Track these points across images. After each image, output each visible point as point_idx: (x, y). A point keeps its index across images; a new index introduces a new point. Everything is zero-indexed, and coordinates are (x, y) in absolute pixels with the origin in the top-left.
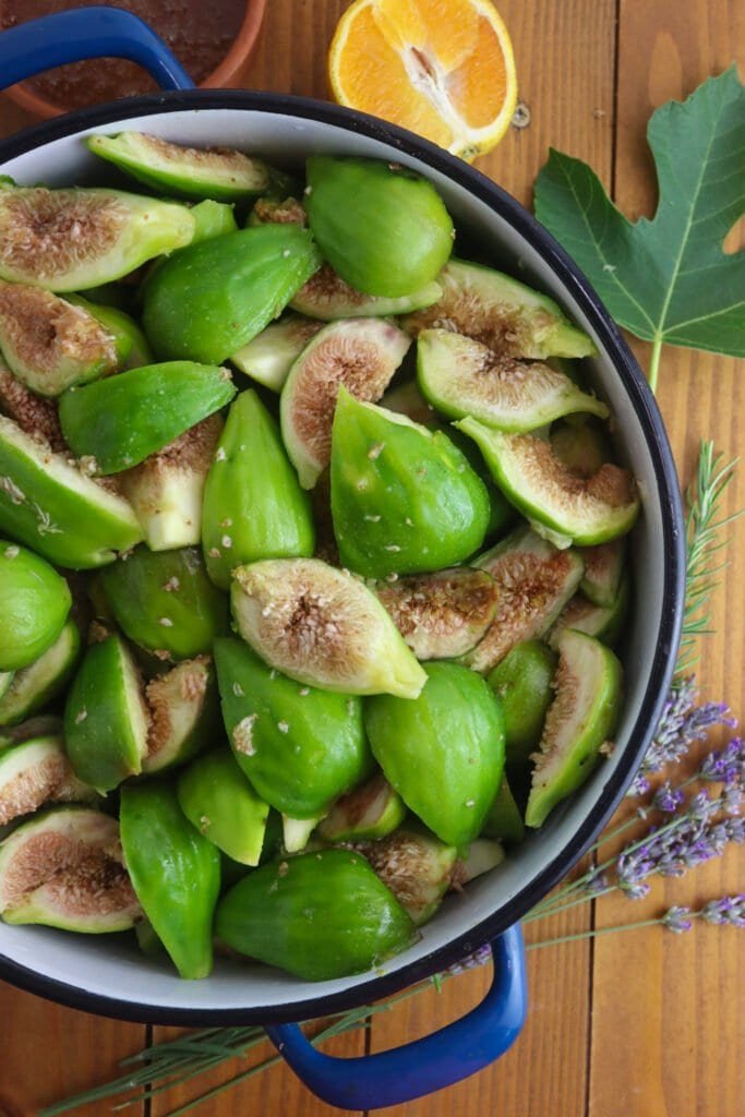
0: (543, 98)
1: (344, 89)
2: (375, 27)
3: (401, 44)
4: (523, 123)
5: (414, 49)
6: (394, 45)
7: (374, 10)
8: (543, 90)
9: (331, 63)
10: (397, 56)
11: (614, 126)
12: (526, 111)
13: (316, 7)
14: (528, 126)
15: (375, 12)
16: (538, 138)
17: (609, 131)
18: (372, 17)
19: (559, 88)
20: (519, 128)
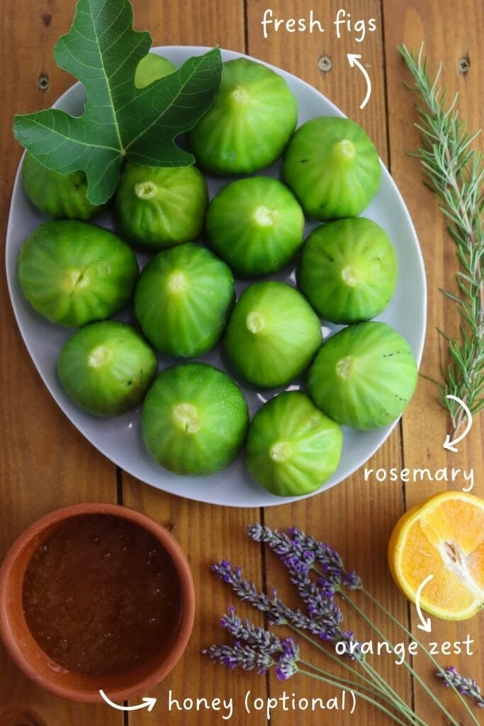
0: (339, 53)
1: (405, 576)
2: (423, 533)
3: (439, 542)
4: (327, 68)
5: (446, 543)
6: (435, 544)
7: (422, 522)
8: (339, 47)
9: (396, 561)
10: (436, 550)
11: (385, 67)
12: (328, 61)
13: (193, 4)
14: (331, 70)
15: (422, 525)
16: (337, 77)
17: (381, 70)
18: (420, 528)
19: (348, 45)
20: (325, 72)
